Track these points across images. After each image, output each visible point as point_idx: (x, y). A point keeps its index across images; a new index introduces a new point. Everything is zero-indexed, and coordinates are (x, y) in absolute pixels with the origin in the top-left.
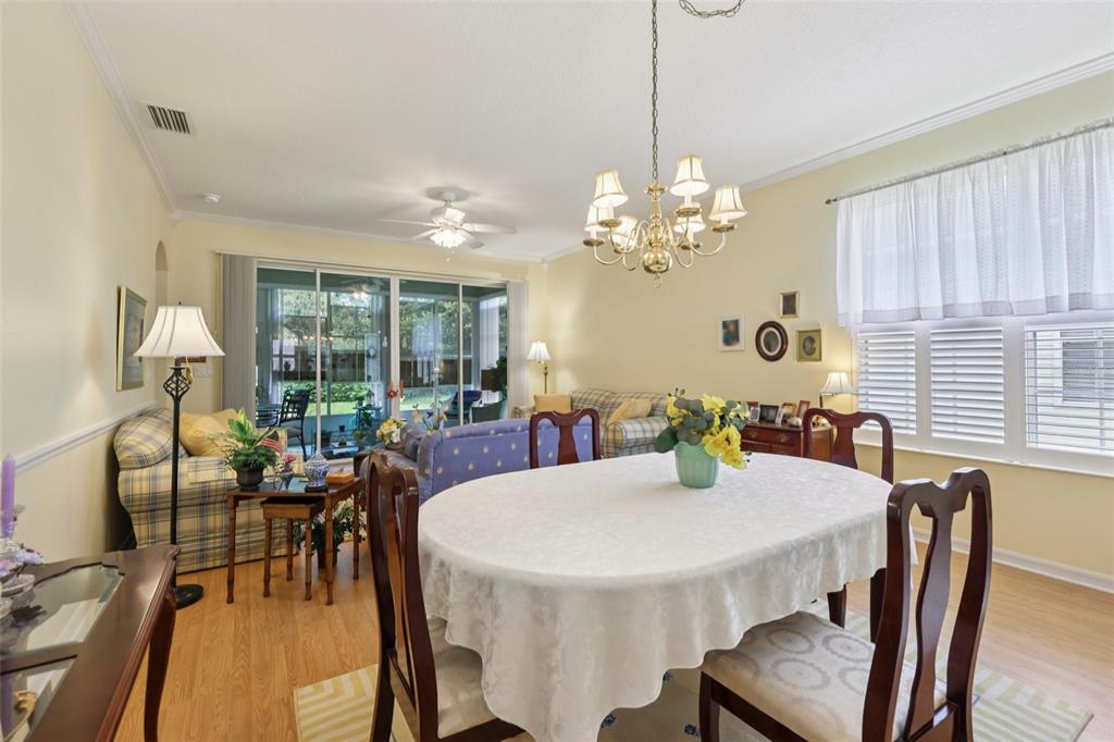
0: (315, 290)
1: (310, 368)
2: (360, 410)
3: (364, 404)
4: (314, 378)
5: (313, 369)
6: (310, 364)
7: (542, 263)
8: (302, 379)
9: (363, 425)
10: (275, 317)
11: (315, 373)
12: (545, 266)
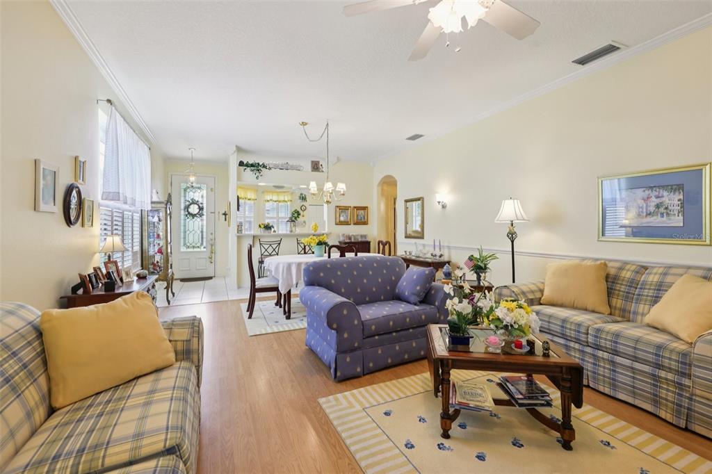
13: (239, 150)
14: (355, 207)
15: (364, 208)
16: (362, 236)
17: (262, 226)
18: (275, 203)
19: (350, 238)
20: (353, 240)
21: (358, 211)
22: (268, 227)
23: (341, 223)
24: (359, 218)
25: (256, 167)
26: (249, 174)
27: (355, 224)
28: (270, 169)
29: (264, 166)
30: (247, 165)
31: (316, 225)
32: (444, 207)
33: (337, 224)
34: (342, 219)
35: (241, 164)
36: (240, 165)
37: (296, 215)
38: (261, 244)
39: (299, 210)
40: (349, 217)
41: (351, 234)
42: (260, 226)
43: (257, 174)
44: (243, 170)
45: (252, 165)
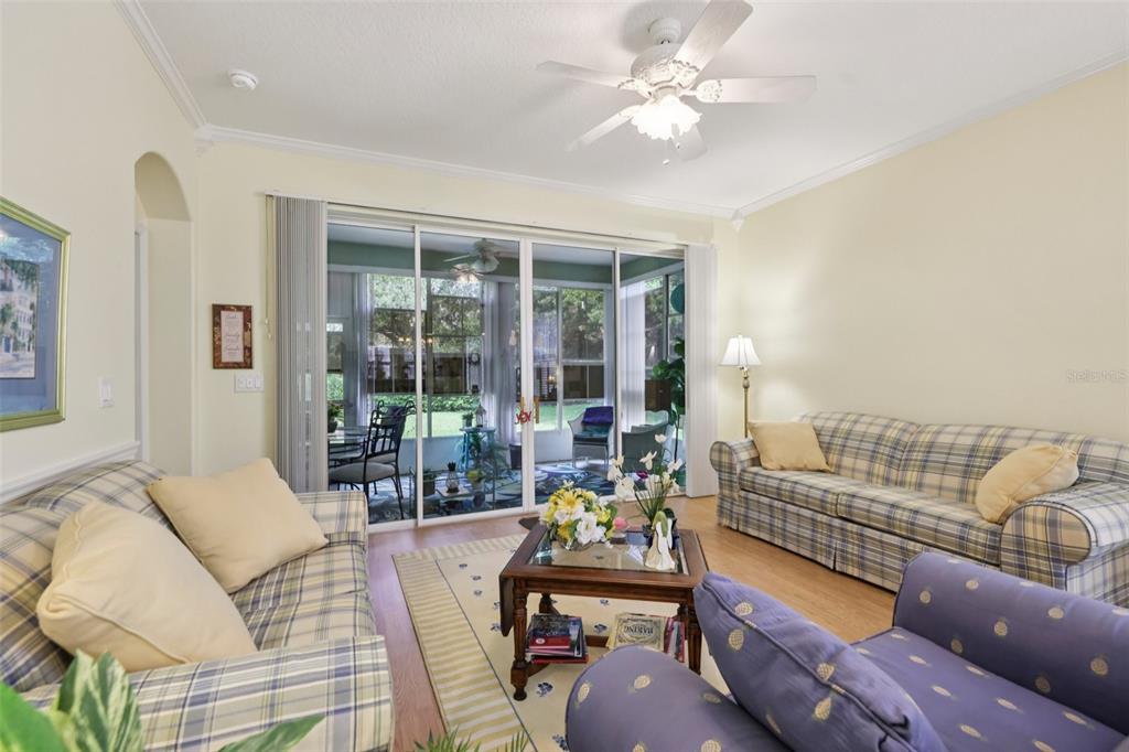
0: (414, 275)
1: (406, 375)
2: (468, 432)
3: (474, 424)
4: (414, 390)
5: (411, 377)
6: (406, 371)
7: (734, 218)
8: (397, 391)
9: (472, 452)
10: (364, 309)
11: (414, 381)
12: (738, 224)
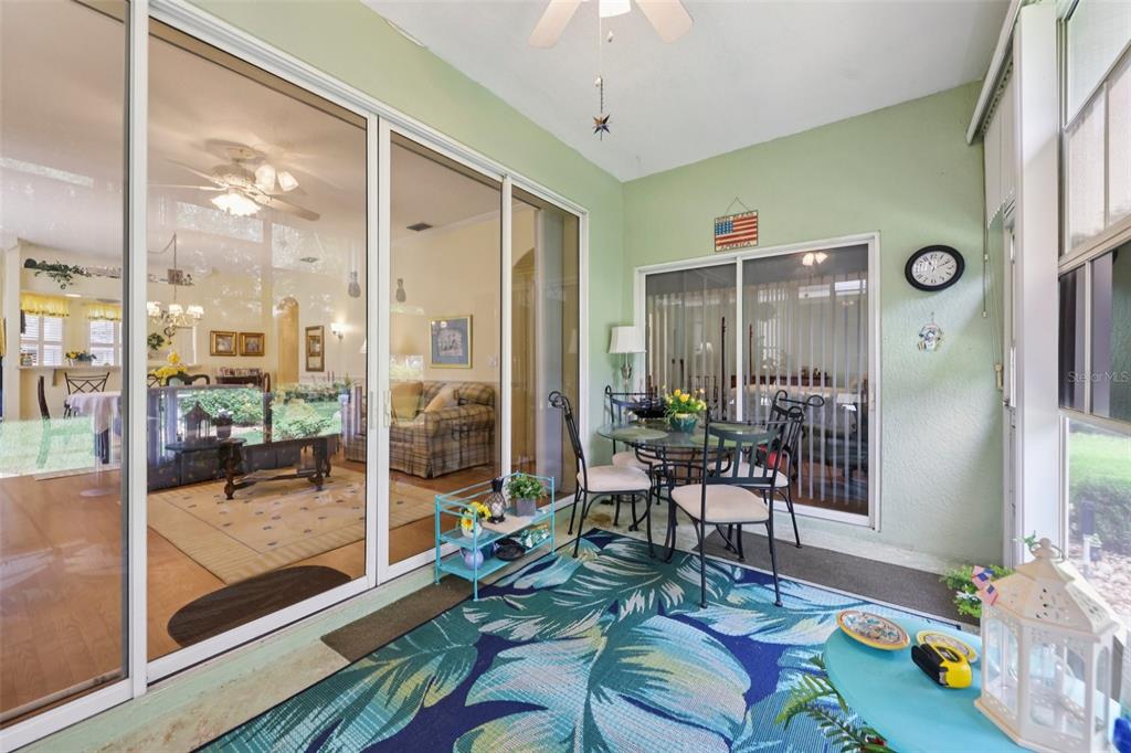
13: (25, 244)
14: (242, 334)
15: (259, 335)
16: (251, 371)
17: (73, 356)
18: (112, 323)
19: (232, 373)
20: (236, 375)
21: (248, 339)
22: (81, 357)
23: (219, 353)
24: (250, 347)
25: (60, 271)
26: (44, 281)
27: (242, 355)
28: (88, 275)
29: (77, 271)
30: (44, 267)
31: (176, 355)
32: (340, 337)
33: (212, 355)
34: (221, 348)
35: (30, 264)
36: (26, 266)
37: (155, 342)
38: (68, 381)
39: (160, 333)
40: (233, 346)
41: (234, 368)
42: (68, 356)
43: (63, 282)
44: (33, 275)
45: (53, 268)
